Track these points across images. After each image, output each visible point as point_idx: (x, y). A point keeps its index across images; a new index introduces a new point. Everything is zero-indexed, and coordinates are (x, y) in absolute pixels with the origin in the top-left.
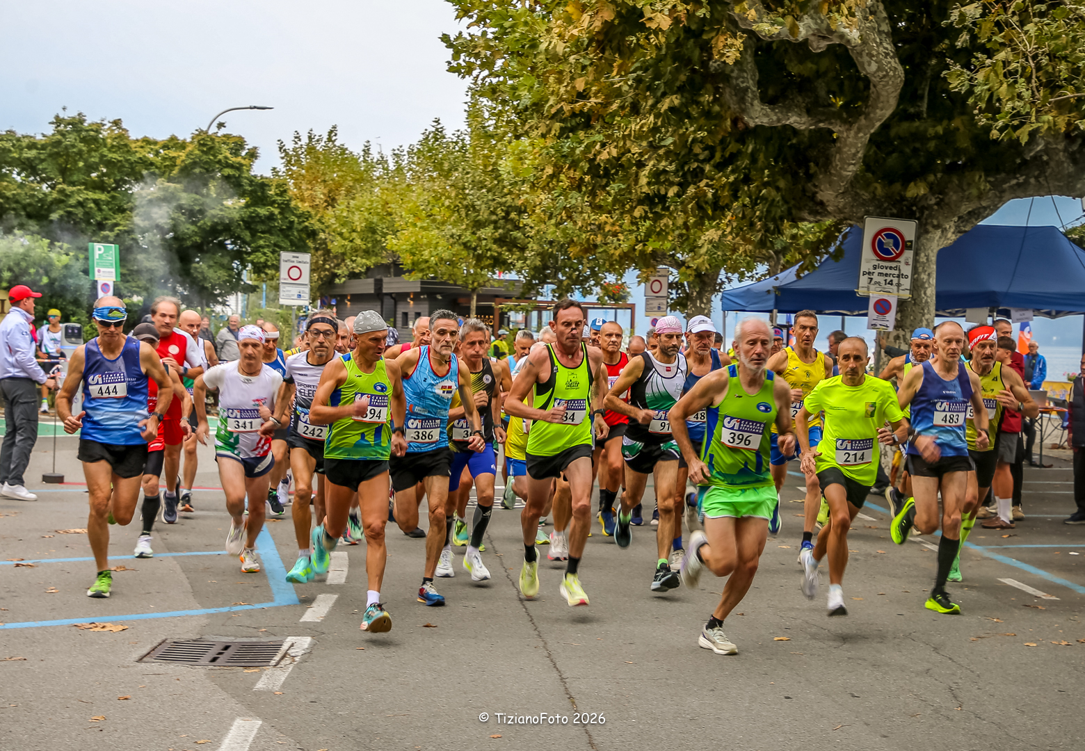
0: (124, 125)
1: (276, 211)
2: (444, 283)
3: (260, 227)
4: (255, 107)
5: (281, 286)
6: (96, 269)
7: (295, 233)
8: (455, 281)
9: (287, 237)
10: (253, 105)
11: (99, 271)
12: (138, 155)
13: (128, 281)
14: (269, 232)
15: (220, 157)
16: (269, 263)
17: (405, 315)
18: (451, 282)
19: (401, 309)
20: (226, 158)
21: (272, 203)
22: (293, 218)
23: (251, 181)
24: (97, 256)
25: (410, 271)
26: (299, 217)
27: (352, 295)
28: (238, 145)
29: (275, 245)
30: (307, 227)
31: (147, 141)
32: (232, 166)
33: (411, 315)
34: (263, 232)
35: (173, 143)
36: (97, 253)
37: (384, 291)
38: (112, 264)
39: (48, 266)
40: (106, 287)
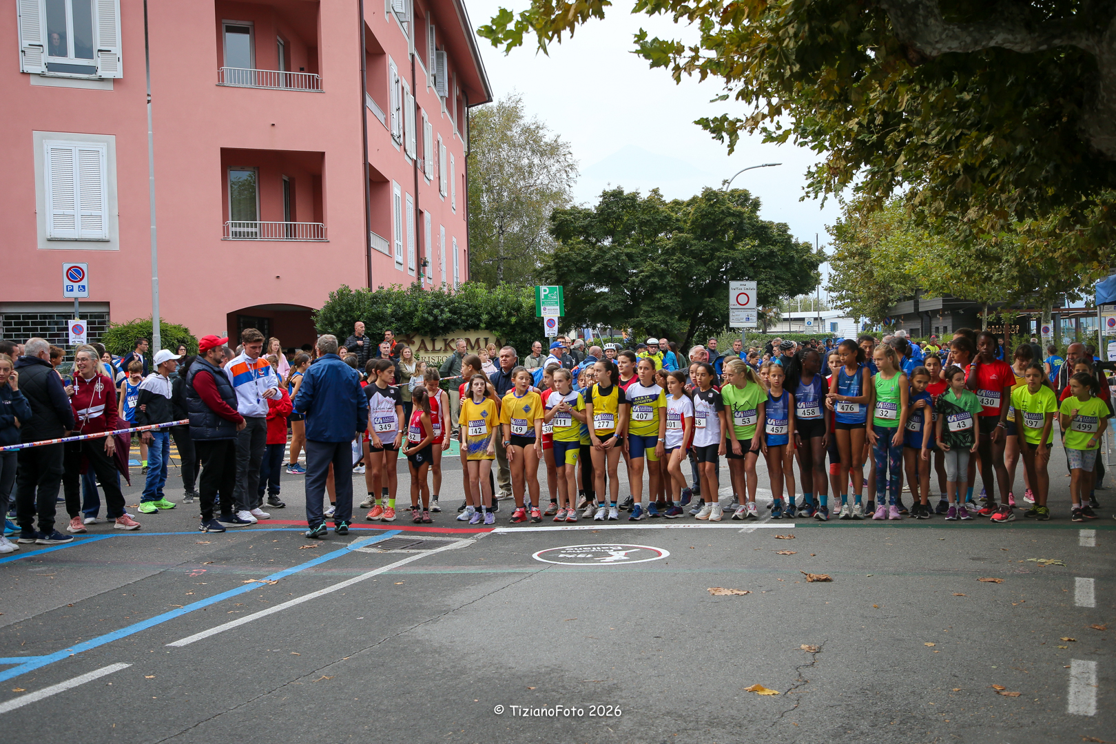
0: (661, 192)
1: (775, 249)
2: (957, 300)
3: (762, 264)
4: (766, 165)
5: (731, 311)
6: (542, 308)
7: (796, 266)
8: (965, 297)
9: (788, 269)
10: (764, 164)
11: (545, 309)
12: (664, 214)
13: (651, 317)
14: (772, 267)
15: (723, 208)
16: (769, 294)
17: (937, 328)
18: (962, 298)
19: (935, 324)
20: (729, 208)
21: (775, 243)
22: (793, 253)
23: (754, 226)
24: (543, 297)
25: (927, 291)
26: (797, 252)
27: (905, 315)
28: (743, 197)
29: (777, 277)
30: (805, 260)
31: (676, 203)
32: (733, 215)
33: (941, 329)
34: (764, 268)
35: (694, 200)
36: (543, 294)
37: (920, 310)
38: (557, 303)
39: (519, 308)
40: (551, 322)
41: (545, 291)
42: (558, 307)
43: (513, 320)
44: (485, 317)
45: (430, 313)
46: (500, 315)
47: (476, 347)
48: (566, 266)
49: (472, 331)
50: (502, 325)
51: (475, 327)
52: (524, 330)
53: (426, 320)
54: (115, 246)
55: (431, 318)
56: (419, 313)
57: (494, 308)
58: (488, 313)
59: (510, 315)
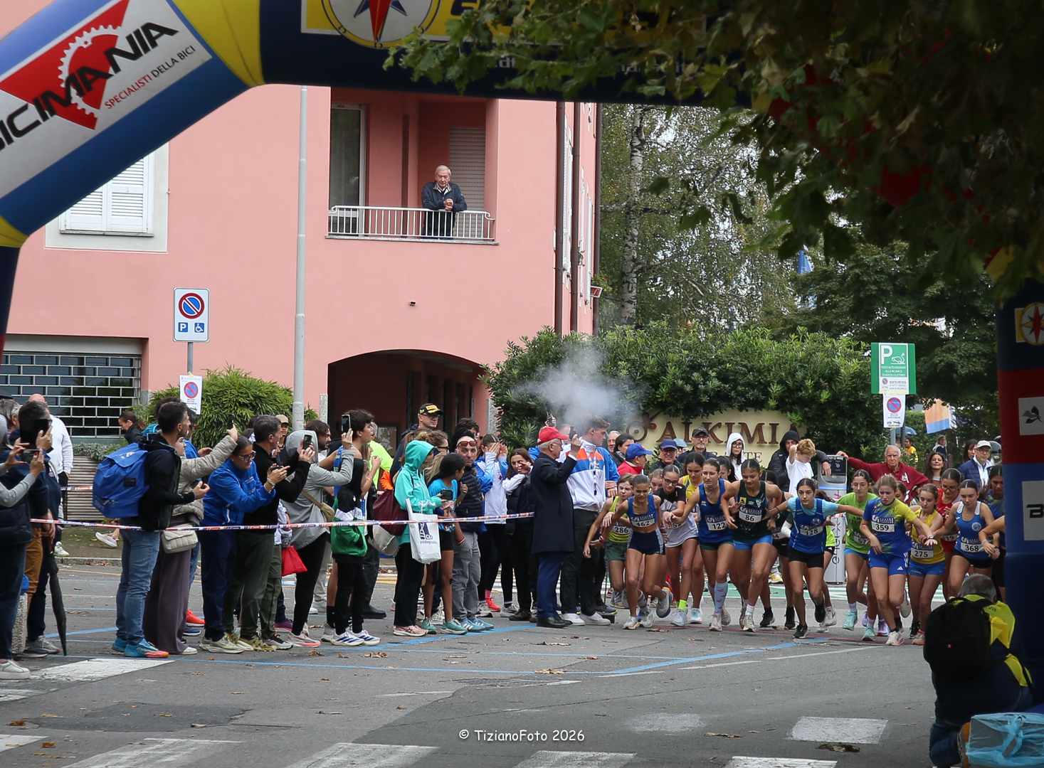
6: (881, 379)
11: (885, 381)
24: (882, 361)
36: (883, 356)
38: (904, 371)
39: (831, 375)
40: (894, 403)
41: (886, 351)
42: (907, 379)
43: (825, 395)
44: (775, 389)
45: (687, 380)
46: (800, 386)
47: (757, 439)
48: (875, 282)
49: (751, 410)
50: (803, 403)
51: (758, 405)
52: (841, 413)
53: (681, 390)
54: (160, 245)
55: (688, 388)
56: (669, 378)
57: (792, 374)
58: (781, 382)
59: (817, 387)
